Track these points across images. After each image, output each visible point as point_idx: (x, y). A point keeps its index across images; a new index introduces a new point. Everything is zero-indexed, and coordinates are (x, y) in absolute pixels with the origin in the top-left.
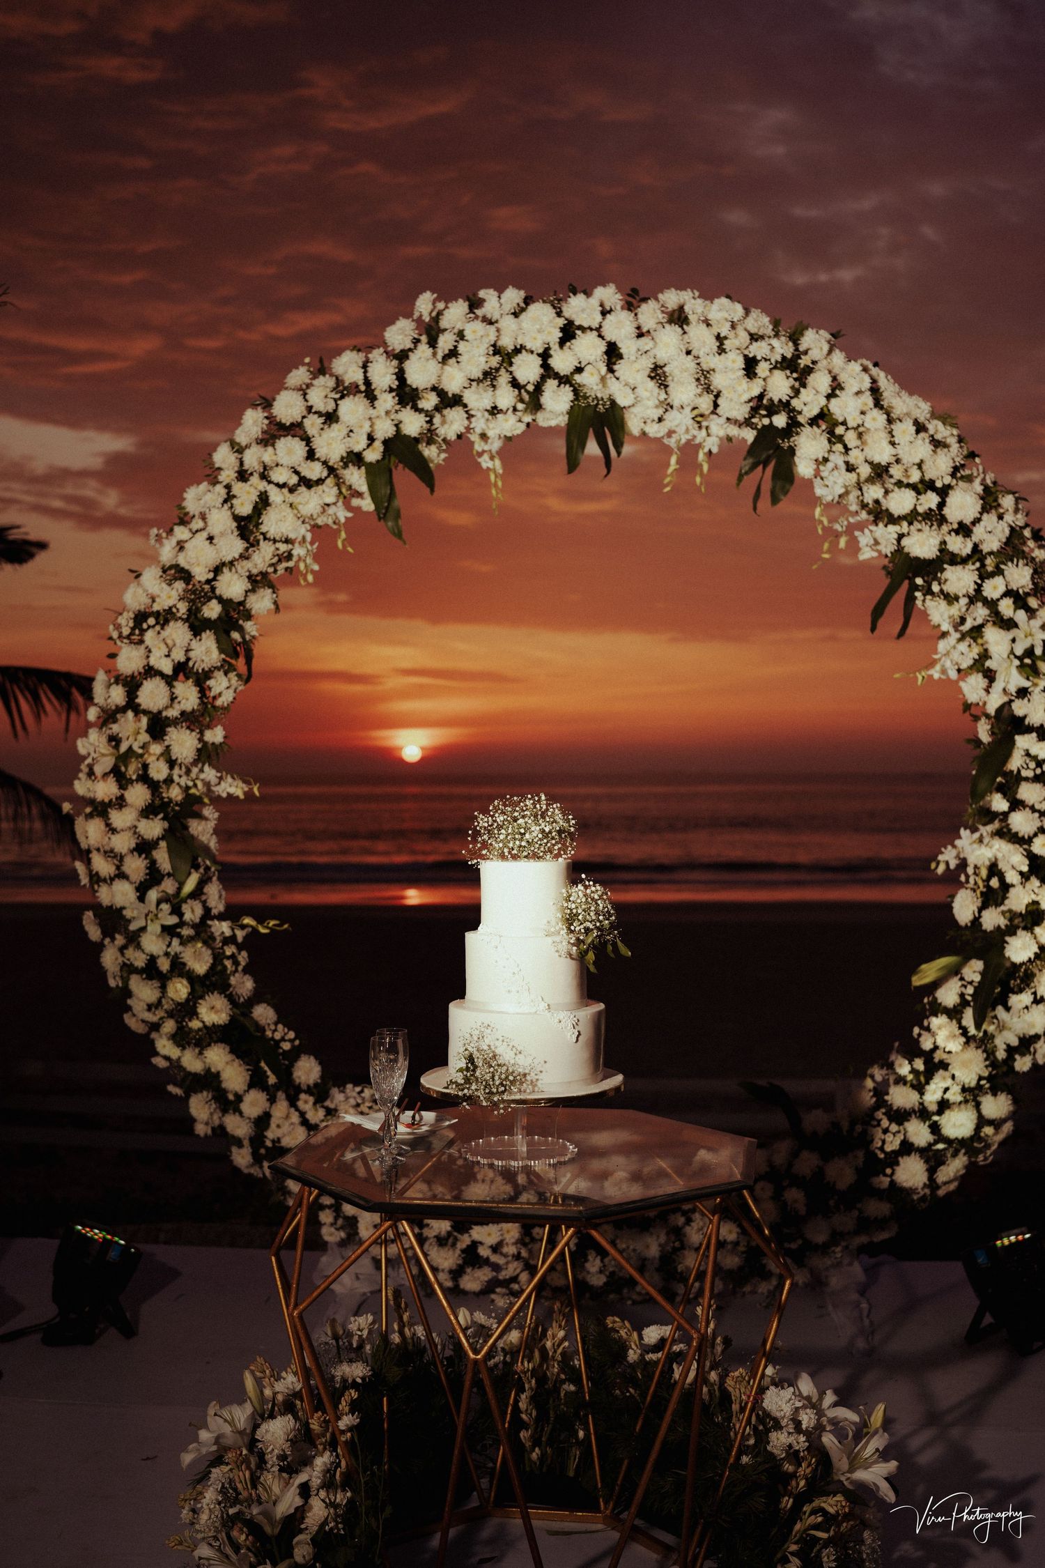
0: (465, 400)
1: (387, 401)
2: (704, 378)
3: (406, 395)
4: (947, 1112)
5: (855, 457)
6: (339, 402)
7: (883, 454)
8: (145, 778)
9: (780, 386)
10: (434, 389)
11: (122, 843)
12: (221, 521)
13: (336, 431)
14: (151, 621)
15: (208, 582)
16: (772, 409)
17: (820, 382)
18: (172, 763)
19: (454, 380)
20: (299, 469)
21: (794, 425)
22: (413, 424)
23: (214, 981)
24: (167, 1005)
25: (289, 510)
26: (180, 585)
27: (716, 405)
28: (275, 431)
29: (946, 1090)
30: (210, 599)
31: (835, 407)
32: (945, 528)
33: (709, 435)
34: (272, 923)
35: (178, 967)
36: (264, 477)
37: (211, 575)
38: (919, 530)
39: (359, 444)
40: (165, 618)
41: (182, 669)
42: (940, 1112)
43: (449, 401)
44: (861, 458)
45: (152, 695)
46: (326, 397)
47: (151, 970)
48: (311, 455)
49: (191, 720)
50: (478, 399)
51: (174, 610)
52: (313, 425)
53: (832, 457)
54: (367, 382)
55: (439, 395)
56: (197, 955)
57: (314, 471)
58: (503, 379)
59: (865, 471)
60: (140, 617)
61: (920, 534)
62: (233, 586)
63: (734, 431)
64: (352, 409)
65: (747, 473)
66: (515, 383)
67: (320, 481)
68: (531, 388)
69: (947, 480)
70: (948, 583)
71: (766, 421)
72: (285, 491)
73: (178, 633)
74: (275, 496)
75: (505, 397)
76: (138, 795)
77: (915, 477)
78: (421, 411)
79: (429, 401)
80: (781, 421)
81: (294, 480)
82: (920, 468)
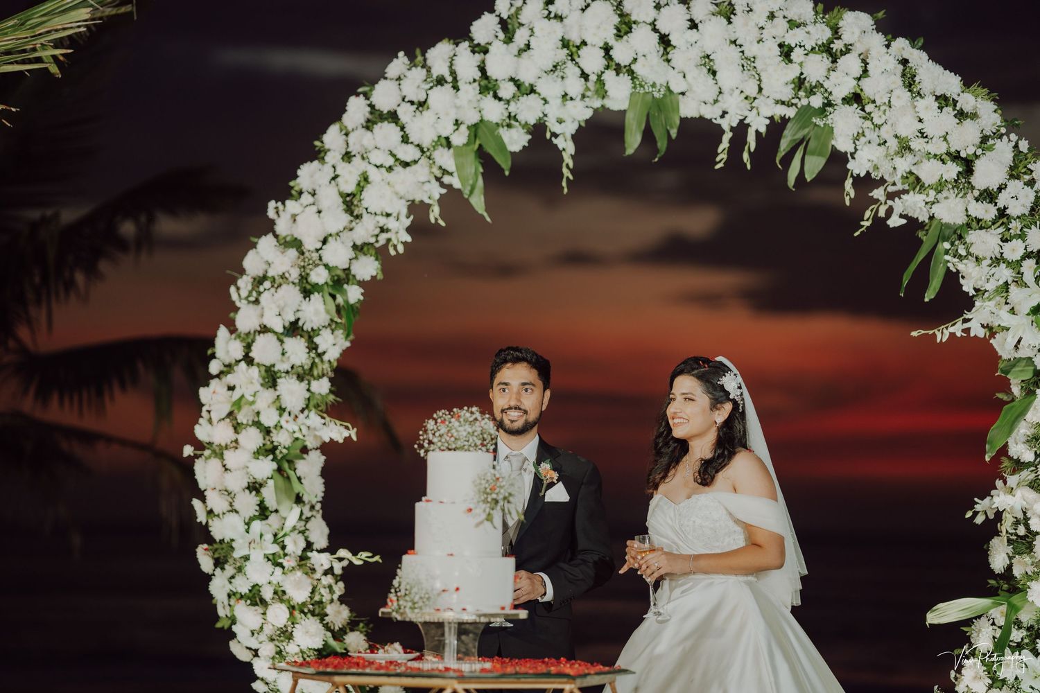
0: (539, 89)
1: (469, 92)
2: (748, 63)
3: (486, 83)
5: (886, 133)
6: (429, 92)
7: (907, 128)
8: (257, 424)
9: (816, 68)
10: (512, 79)
11: (235, 482)
12: (329, 197)
13: (428, 115)
14: (267, 284)
15: (317, 251)
16: (810, 91)
17: (850, 64)
18: (281, 411)
19: (529, 71)
20: (394, 152)
21: (828, 104)
22: (493, 111)
23: (311, 609)
24: (268, 631)
25: (387, 187)
26: (292, 254)
27: (760, 89)
28: (375, 118)
30: (317, 266)
31: (867, 86)
32: (970, 197)
33: (757, 115)
34: (365, 555)
35: (279, 595)
37: (319, 245)
38: (946, 198)
39: (447, 129)
40: (278, 283)
41: (293, 328)
43: (525, 89)
44: (892, 133)
45: (265, 350)
46: (418, 87)
47: (254, 598)
48: (405, 140)
49: (299, 373)
50: (550, 88)
51: (287, 275)
52: (405, 113)
53: (865, 132)
54: (453, 73)
55: (515, 85)
56: (297, 584)
57: (408, 153)
58: (571, 70)
59: (893, 145)
60: (258, 281)
61: (946, 201)
62: (338, 255)
63: (781, 111)
64: (440, 98)
66: (583, 75)
67: (415, 162)
68: (594, 77)
69: (971, 151)
70: (973, 246)
71: (805, 102)
72: (383, 170)
73: (290, 295)
74: (374, 174)
75: (575, 86)
76: (251, 439)
77: (941, 149)
78: (500, 100)
79: (507, 90)
80: (816, 101)
81: (391, 161)
82: (945, 140)
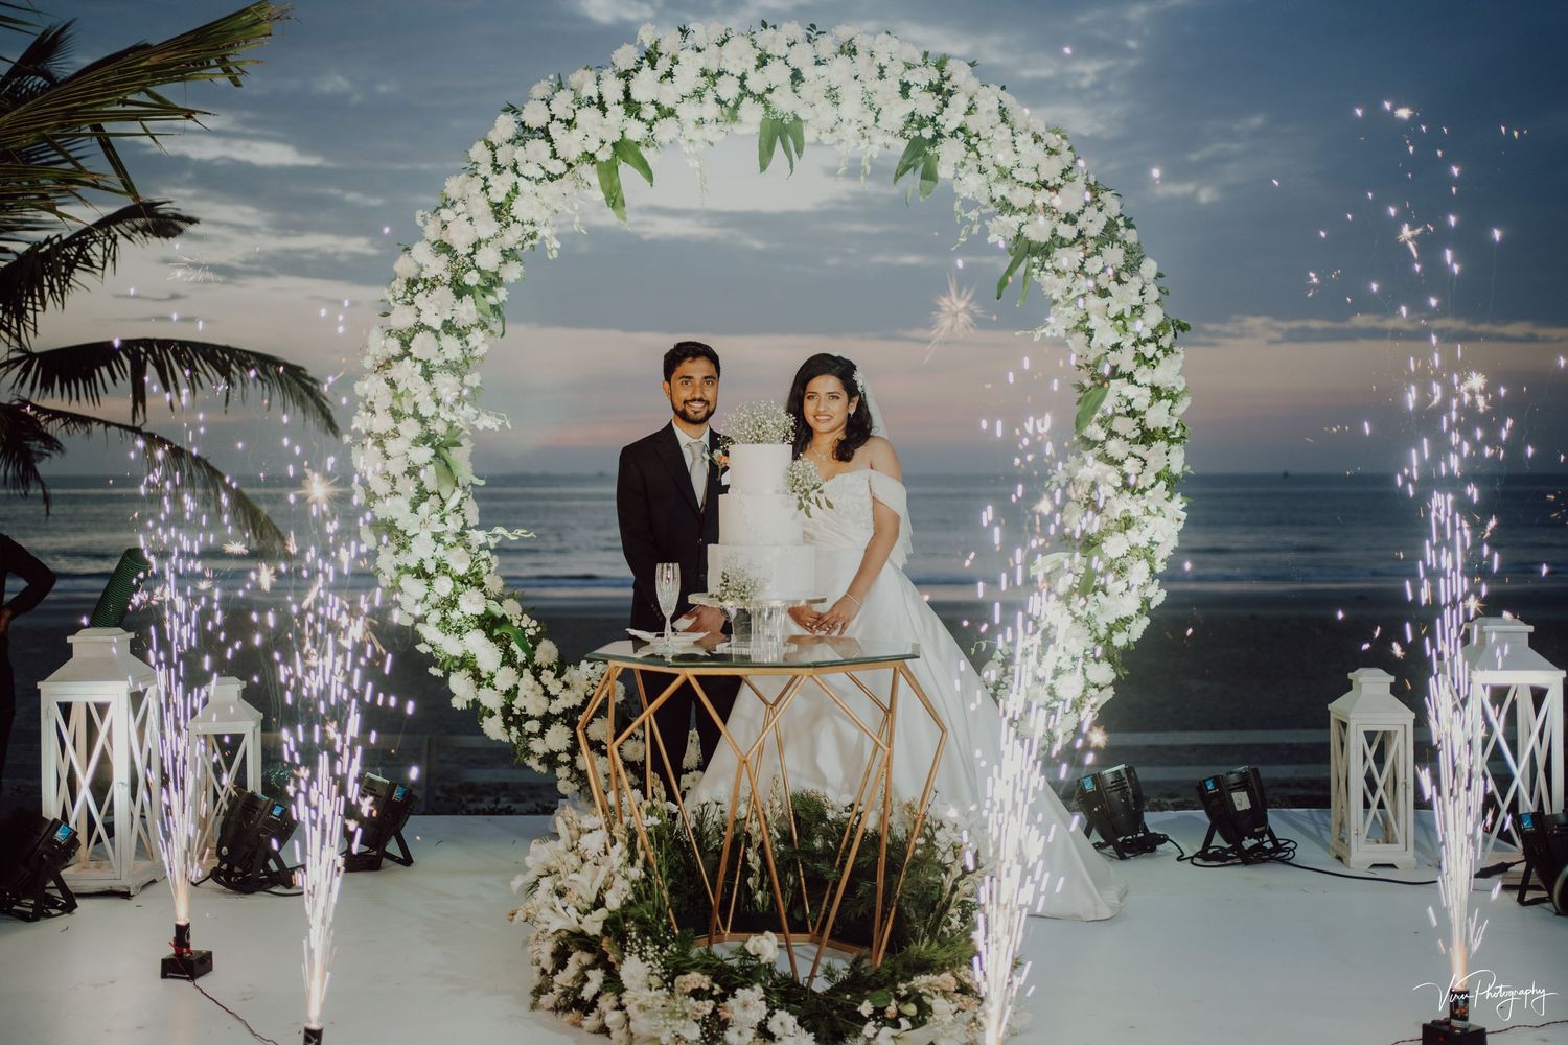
0: (678, 113)
1: (616, 112)
2: (868, 99)
3: (630, 105)
4: (1060, 677)
5: (986, 162)
6: (577, 112)
7: (1004, 158)
8: (416, 415)
9: (926, 104)
10: (654, 102)
11: (397, 467)
12: (481, 207)
13: (576, 134)
14: (420, 286)
15: (469, 255)
16: (922, 125)
17: (959, 102)
18: (438, 403)
19: (668, 95)
20: (544, 165)
21: (939, 135)
22: (636, 131)
23: (473, 580)
24: (433, 599)
25: (535, 199)
26: (445, 257)
28: (525, 133)
29: (1060, 658)
30: (470, 270)
31: (971, 122)
32: (1055, 218)
33: (870, 143)
34: (520, 532)
35: (442, 568)
36: (515, 169)
37: (471, 250)
38: (1035, 220)
39: (593, 146)
40: (432, 285)
41: (448, 326)
42: (1054, 677)
43: (665, 113)
44: (991, 163)
45: (422, 345)
46: (566, 107)
47: (421, 573)
48: (554, 155)
49: (452, 367)
50: (688, 112)
51: (440, 277)
52: (556, 129)
53: (968, 162)
54: (600, 97)
55: (658, 109)
56: (460, 560)
57: (557, 167)
58: (709, 96)
59: (993, 172)
60: (411, 283)
61: (1036, 222)
62: (488, 259)
63: (889, 140)
64: (588, 117)
65: (901, 174)
66: (719, 101)
67: (561, 176)
68: (731, 104)
69: (1058, 180)
70: (1058, 261)
71: (916, 133)
72: (532, 182)
73: (444, 294)
74: (523, 184)
75: (710, 110)
76: (411, 429)
77: (1032, 178)
78: (643, 120)
79: (649, 112)
80: (928, 133)
81: (541, 174)
82: (1036, 170)
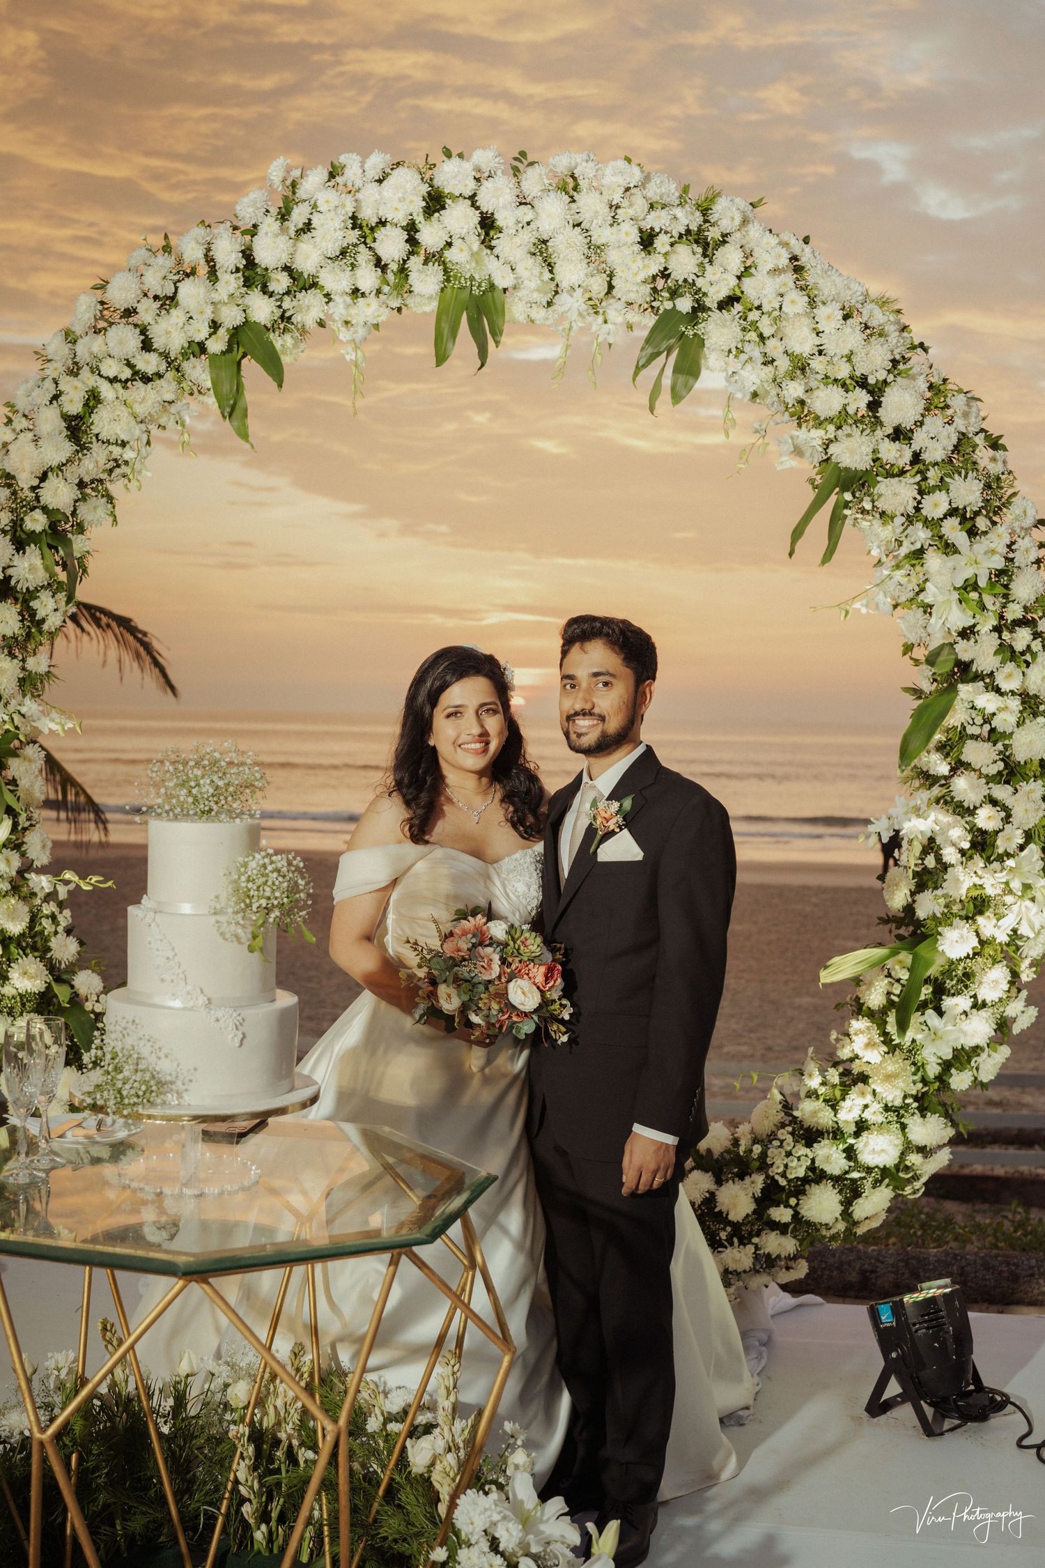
0: (323, 282)
1: (230, 283)
2: (594, 251)
3: (254, 276)
4: (865, 1134)
5: (773, 347)
6: (178, 284)
7: (802, 342)
9: (684, 262)
10: (286, 268)
12: (49, 421)
13: (177, 316)
15: (33, 489)
16: (674, 293)
17: (730, 257)
19: (309, 258)
20: (133, 361)
21: (699, 308)
22: (262, 310)
23: (30, 943)
25: (123, 408)
26: (3, 493)
27: (611, 287)
28: (108, 318)
29: (866, 1106)
30: (34, 509)
31: (750, 288)
32: (879, 433)
33: (606, 322)
34: (95, 879)
36: (96, 370)
37: (36, 482)
38: (849, 435)
39: (200, 331)
42: (857, 1134)
43: (302, 283)
44: (781, 349)
46: (165, 278)
48: (147, 346)
49: (12, 647)
50: (336, 280)
52: (146, 313)
53: (747, 348)
54: (209, 260)
55: (291, 276)
56: (12, 916)
57: (150, 363)
58: (364, 256)
59: (783, 364)
61: (850, 439)
62: (60, 495)
63: (634, 317)
64: (193, 292)
65: (644, 366)
66: (379, 264)
67: (159, 376)
68: (394, 267)
69: (882, 375)
70: (882, 499)
71: (668, 305)
72: (118, 385)
74: (107, 391)
75: (367, 278)
77: (843, 372)
78: (271, 295)
79: (280, 282)
80: (685, 304)
81: (127, 373)
82: (849, 360)
